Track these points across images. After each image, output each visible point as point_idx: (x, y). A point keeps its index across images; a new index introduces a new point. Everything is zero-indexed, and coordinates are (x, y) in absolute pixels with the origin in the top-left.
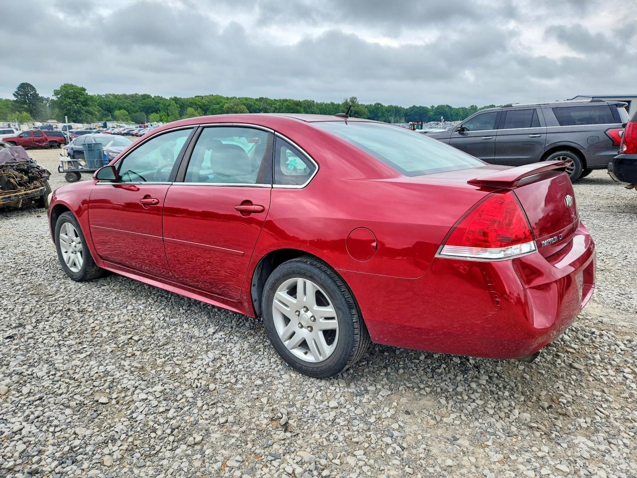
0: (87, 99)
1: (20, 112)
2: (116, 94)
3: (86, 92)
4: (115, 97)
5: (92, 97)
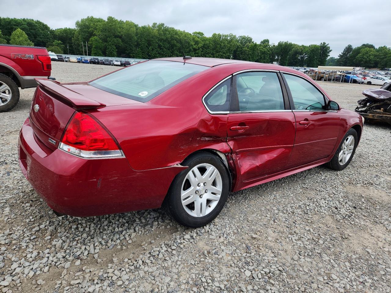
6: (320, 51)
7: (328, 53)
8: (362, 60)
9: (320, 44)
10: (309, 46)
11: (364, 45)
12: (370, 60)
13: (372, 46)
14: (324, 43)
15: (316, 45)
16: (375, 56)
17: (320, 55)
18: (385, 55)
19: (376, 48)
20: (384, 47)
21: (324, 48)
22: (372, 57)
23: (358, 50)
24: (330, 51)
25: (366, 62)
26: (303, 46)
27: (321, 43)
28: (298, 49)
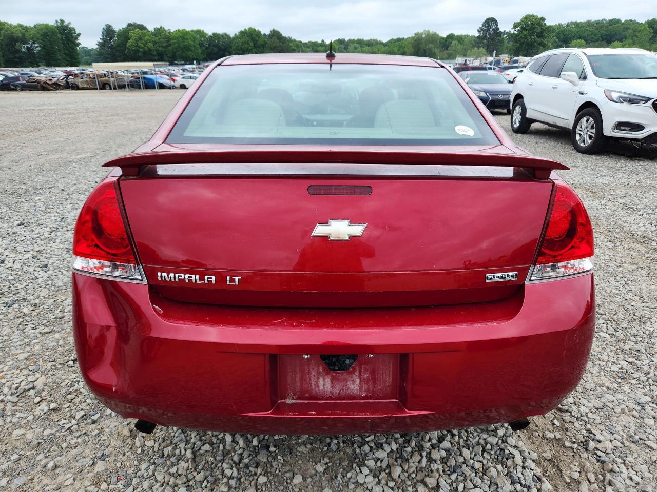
0: (543, 30)
1: (479, 47)
2: (579, 21)
3: (545, 22)
4: (577, 25)
5: (550, 27)
6: (59, 36)
7: (76, 39)
8: (138, 51)
9: (55, 22)
10: (35, 26)
11: (130, 25)
12: (150, 50)
13: (142, 27)
14: (62, 21)
15: (47, 25)
16: (155, 43)
17: (63, 43)
18: (167, 42)
19: (150, 30)
20: (161, 27)
21: (64, 30)
22: (150, 45)
23: (125, 34)
24: (79, 35)
25: (145, 53)
26: (19, 25)
27: (57, 22)
28: (13, 33)
